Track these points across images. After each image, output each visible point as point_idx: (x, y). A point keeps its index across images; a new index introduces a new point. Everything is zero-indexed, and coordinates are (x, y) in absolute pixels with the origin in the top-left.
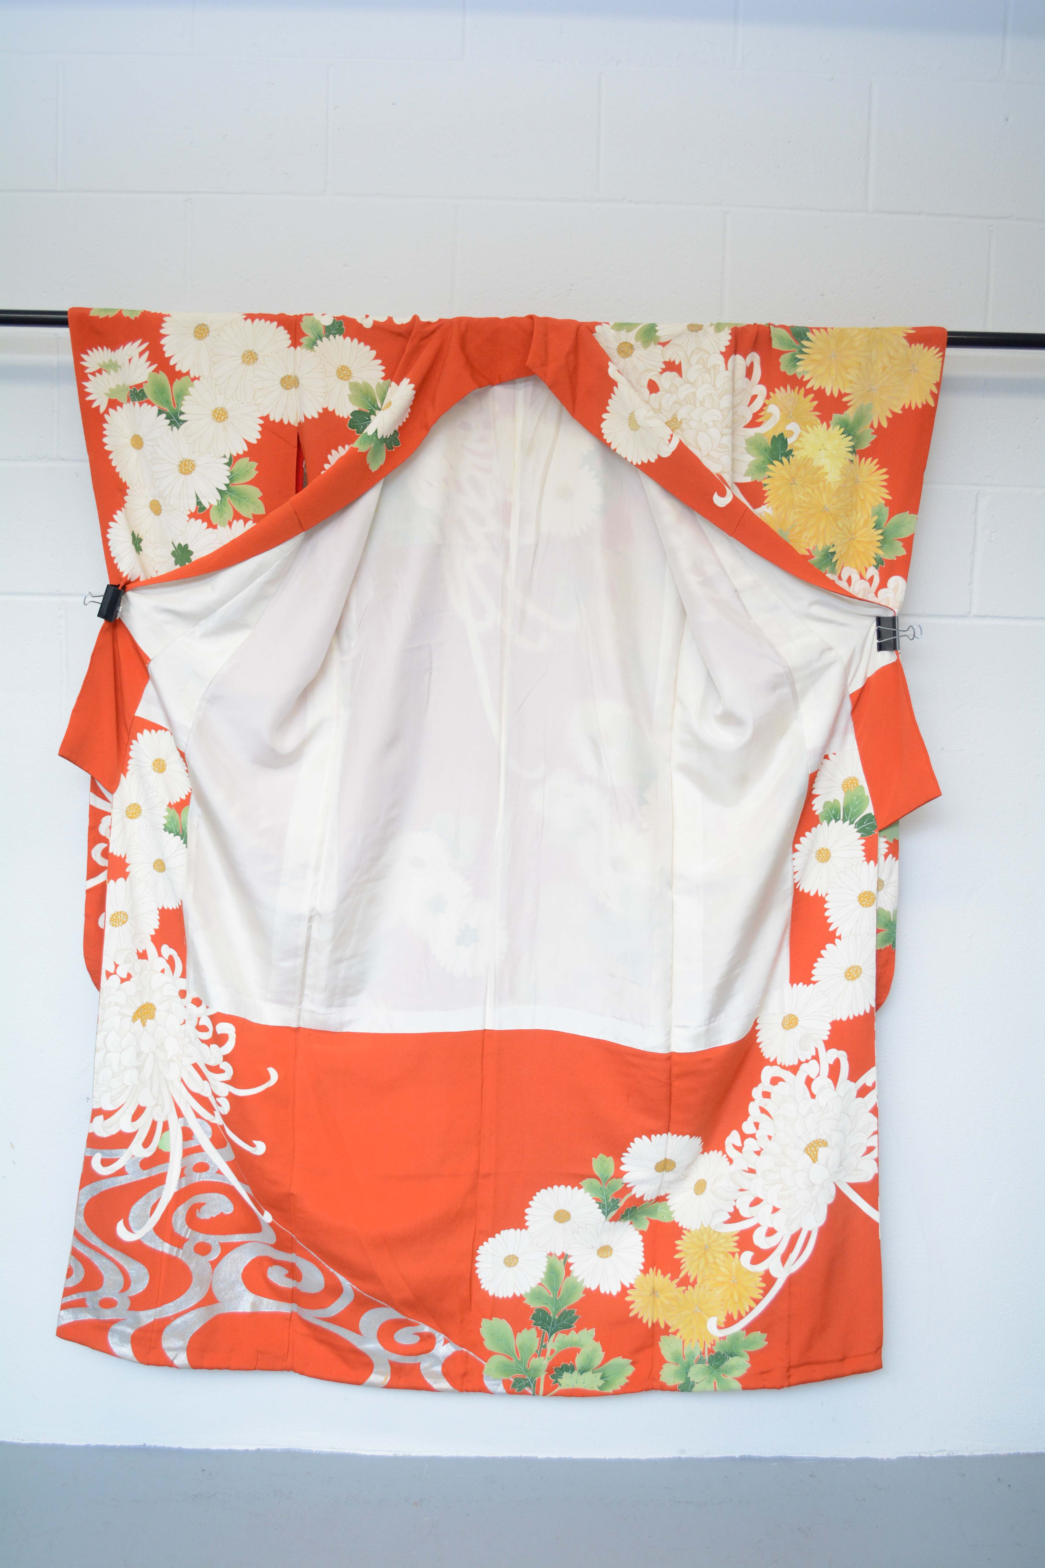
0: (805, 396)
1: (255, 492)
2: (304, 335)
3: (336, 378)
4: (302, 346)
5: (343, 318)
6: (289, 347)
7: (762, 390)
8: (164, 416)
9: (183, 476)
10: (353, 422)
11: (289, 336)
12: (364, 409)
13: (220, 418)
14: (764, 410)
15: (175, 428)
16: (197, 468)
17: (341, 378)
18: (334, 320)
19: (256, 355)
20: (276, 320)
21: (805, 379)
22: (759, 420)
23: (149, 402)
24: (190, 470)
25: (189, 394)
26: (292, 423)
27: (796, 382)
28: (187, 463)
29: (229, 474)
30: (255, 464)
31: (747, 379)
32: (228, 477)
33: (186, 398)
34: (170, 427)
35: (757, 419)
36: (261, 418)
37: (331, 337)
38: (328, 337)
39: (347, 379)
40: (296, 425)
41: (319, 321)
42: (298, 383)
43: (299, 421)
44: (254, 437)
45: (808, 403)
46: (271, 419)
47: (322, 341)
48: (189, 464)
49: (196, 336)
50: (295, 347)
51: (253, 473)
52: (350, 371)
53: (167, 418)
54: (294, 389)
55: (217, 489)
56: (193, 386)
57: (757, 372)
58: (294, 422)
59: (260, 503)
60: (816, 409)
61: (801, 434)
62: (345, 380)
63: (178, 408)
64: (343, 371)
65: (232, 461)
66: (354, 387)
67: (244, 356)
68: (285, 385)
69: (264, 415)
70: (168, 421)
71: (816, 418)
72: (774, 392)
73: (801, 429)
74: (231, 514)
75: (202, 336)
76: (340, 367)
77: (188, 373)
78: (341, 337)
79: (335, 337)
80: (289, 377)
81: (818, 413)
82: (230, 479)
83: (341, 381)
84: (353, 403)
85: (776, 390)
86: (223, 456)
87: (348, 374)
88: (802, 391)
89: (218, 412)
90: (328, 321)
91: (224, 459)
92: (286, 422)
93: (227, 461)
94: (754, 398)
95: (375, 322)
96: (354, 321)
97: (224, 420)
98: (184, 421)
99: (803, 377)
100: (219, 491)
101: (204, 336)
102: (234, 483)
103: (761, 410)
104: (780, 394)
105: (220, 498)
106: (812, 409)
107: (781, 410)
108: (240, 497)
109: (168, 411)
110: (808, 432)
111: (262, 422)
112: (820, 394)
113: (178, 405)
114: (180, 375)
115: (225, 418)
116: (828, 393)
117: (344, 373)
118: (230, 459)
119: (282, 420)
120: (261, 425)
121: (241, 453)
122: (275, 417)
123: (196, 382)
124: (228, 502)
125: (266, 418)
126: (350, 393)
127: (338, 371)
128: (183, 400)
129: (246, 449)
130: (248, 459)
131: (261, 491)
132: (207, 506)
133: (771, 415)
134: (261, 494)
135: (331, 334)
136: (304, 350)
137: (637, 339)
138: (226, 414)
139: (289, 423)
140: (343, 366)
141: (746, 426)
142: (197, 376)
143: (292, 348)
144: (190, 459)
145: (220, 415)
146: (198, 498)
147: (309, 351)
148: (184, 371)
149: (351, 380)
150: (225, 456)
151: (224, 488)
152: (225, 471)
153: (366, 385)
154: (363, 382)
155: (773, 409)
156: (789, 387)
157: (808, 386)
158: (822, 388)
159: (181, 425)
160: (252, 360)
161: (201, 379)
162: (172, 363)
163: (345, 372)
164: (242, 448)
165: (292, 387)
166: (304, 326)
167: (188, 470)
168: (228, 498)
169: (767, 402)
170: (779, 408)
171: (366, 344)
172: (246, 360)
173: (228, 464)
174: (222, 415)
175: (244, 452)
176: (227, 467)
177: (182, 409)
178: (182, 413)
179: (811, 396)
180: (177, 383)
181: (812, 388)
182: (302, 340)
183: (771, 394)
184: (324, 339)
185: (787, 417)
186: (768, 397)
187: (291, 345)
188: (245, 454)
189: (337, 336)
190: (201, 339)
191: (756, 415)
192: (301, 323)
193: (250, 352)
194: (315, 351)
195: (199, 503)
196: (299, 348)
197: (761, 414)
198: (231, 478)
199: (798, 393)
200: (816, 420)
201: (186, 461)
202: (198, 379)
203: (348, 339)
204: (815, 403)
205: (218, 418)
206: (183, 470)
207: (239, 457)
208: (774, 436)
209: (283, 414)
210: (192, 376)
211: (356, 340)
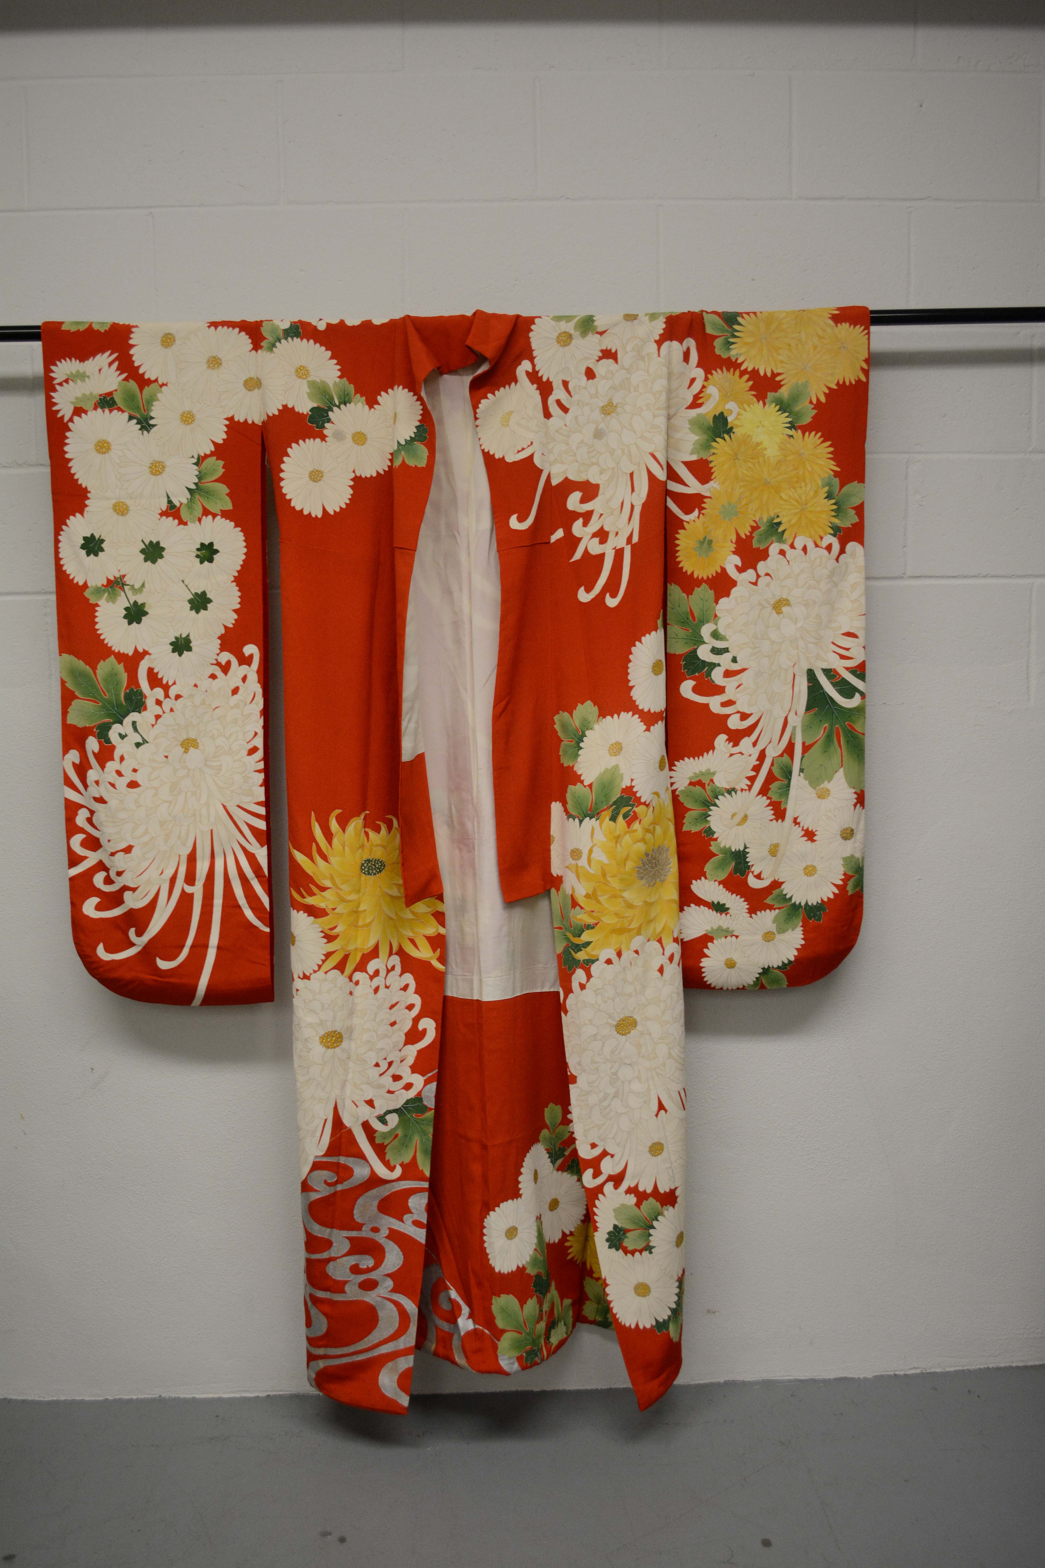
0: (741, 376)
1: (223, 489)
2: (265, 338)
3: (295, 377)
4: (263, 349)
5: (300, 322)
6: (250, 351)
7: (700, 373)
8: (135, 421)
9: (154, 476)
10: (313, 418)
11: (250, 341)
12: (322, 406)
13: (188, 421)
14: (703, 392)
15: (145, 432)
16: (167, 470)
17: (300, 377)
18: (291, 324)
19: (220, 360)
20: (238, 327)
21: (739, 361)
22: (700, 401)
23: (119, 409)
24: (161, 471)
25: (157, 400)
26: (256, 422)
27: (732, 365)
28: (157, 464)
29: (197, 473)
30: (221, 463)
31: (685, 364)
32: (196, 476)
33: (155, 403)
34: (140, 432)
35: (697, 400)
36: (227, 419)
37: (289, 339)
38: (286, 339)
39: (306, 378)
40: (260, 424)
41: (278, 326)
42: (261, 383)
43: (262, 420)
44: (220, 437)
45: (744, 384)
46: (236, 419)
47: (280, 343)
48: (159, 465)
49: (162, 345)
50: (257, 351)
51: (220, 471)
52: (307, 371)
53: (137, 424)
54: (256, 390)
55: (187, 488)
56: (161, 392)
57: (694, 357)
58: (258, 422)
59: (228, 499)
60: (751, 389)
61: (739, 412)
62: (304, 379)
63: (148, 414)
64: (301, 370)
65: (200, 461)
66: (312, 384)
67: (208, 361)
68: (248, 387)
69: (230, 416)
70: (139, 426)
71: (752, 397)
72: (712, 374)
73: (739, 408)
74: (200, 510)
75: (168, 345)
76: (299, 367)
77: (156, 380)
78: (299, 340)
79: (293, 339)
80: (251, 379)
81: (754, 393)
82: (198, 478)
83: (299, 380)
84: (312, 400)
85: (714, 372)
86: (191, 456)
87: (306, 373)
88: (737, 373)
89: (185, 415)
90: (286, 325)
91: (193, 459)
92: (250, 422)
93: (195, 461)
94: (693, 381)
95: (328, 324)
96: (309, 324)
97: (191, 423)
98: (154, 426)
99: (737, 359)
100: (189, 489)
101: (170, 344)
102: (202, 481)
103: (701, 392)
104: (718, 375)
105: (189, 496)
106: (748, 389)
107: (719, 391)
108: (208, 494)
109: (139, 417)
110: (745, 410)
111: (227, 423)
112: (754, 374)
113: (148, 410)
114: (149, 382)
115: (192, 421)
116: (762, 373)
117: (301, 372)
118: (198, 459)
119: (246, 420)
120: (226, 426)
121: (208, 453)
122: (240, 418)
123: (164, 388)
124: (198, 500)
125: (231, 419)
126: (308, 391)
127: (297, 371)
128: (152, 405)
129: (213, 449)
130: (215, 458)
131: (228, 487)
132: (178, 504)
133: (710, 396)
134: (228, 491)
135: (289, 336)
136: (265, 352)
137: (575, 328)
138: (193, 417)
139: (253, 422)
140: (301, 367)
141: (688, 408)
142: (165, 383)
143: (254, 352)
144: (160, 460)
145: (188, 418)
146: (168, 497)
147: (269, 353)
148: (153, 378)
149: (309, 379)
150: (193, 457)
151: (193, 487)
152: (194, 471)
153: (323, 382)
154: (321, 381)
155: (712, 390)
156: (724, 369)
157: (743, 368)
158: (756, 369)
159: (151, 429)
160: (216, 365)
161: (168, 385)
162: (141, 371)
163: (303, 371)
164: (209, 448)
165: (254, 389)
166: (265, 331)
167: (159, 471)
168: (197, 496)
169: (706, 384)
170: (718, 389)
171: (321, 345)
172: (211, 366)
173: (196, 464)
174: (189, 418)
175: (211, 451)
176: (195, 467)
177: (152, 414)
178: (152, 418)
179: (746, 377)
180: (146, 390)
181: (746, 369)
182: (262, 344)
183: (709, 376)
184: (283, 341)
185: (726, 396)
186: (706, 379)
187: (253, 349)
188: (212, 454)
189: (295, 338)
190: (167, 348)
191: (696, 397)
192: (262, 328)
193: (215, 357)
194: (274, 353)
195: (170, 502)
196: (260, 351)
197: (701, 395)
198: (200, 478)
199: (734, 375)
200: (753, 399)
201: (157, 462)
202: (166, 385)
203: (305, 340)
204: (751, 383)
205: (186, 420)
206: (154, 472)
207: (206, 456)
208: (715, 415)
209: (247, 414)
210: (160, 383)
211: (312, 341)
